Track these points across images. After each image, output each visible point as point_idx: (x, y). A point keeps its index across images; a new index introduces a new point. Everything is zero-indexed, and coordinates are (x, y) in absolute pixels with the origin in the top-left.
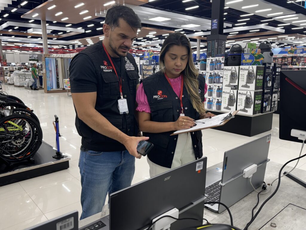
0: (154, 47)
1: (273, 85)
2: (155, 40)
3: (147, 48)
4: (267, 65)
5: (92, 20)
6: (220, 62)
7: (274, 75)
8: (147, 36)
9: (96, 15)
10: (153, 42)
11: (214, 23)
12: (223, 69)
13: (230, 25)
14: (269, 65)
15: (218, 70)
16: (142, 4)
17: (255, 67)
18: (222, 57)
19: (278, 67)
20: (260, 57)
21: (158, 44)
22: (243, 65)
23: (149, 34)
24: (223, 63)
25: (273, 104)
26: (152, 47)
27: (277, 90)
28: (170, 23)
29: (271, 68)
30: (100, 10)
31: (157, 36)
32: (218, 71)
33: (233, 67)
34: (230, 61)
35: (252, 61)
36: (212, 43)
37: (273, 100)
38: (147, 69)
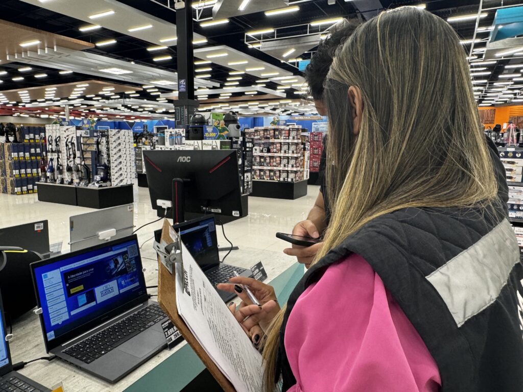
0: (115, 109)
1: (243, 163)
2: (115, 99)
3: (104, 110)
4: (234, 140)
5: (3, 64)
6: (181, 135)
7: (244, 151)
8: (100, 93)
9: (8, 59)
10: (110, 101)
11: (182, 84)
12: (184, 144)
13: (218, 85)
14: (236, 140)
15: (179, 144)
16: (85, 49)
17: (218, 142)
18: (182, 130)
19: (249, 142)
20: (224, 130)
21: (121, 105)
22: (206, 139)
23: (103, 90)
24: (184, 136)
25: (246, 184)
26: (111, 108)
27: (250, 168)
28: (132, 77)
29: (239, 143)
30: (16, 51)
31: (116, 94)
32: (179, 146)
33: (196, 141)
34: (191, 134)
35: (217, 135)
36: (180, 110)
37: (246, 181)
38: (88, 142)
